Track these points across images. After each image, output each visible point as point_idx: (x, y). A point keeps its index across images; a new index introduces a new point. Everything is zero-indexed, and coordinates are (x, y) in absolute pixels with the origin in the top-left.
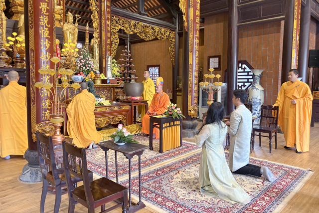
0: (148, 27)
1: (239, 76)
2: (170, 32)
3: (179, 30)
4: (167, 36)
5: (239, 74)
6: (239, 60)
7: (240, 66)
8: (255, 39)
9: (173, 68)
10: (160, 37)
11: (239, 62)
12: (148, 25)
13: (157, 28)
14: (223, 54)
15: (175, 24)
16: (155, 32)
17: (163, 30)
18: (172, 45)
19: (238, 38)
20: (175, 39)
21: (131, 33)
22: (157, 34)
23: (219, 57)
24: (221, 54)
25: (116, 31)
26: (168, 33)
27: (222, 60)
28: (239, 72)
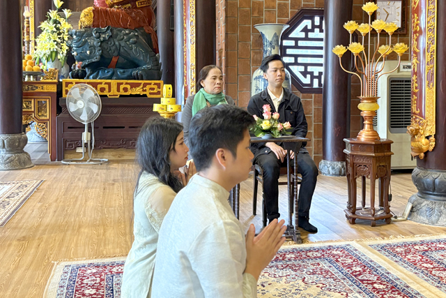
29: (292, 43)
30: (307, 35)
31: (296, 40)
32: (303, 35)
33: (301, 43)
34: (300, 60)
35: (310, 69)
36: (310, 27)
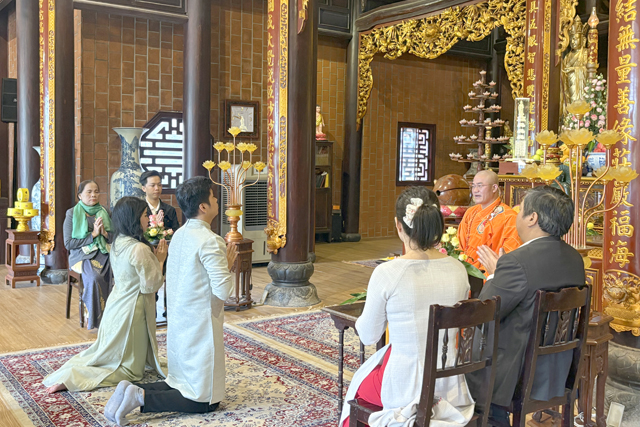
29: (150, 144)
30: (164, 137)
31: (154, 141)
32: (160, 137)
33: (158, 145)
34: (158, 161)
35: (167, 170)
36: (167, 129)
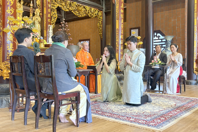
0: (81, 6)
1: (155, 42)
2: (98, 12)
3: (105, 10)
4: (96, 14)
5: (154, 41)
6: (154, 30)
7: (155, 35)
8: (166, 13)
9: (101, 41)
10: (90, 15)
11: (154, 32)
12: (81, 5)
13: (88, 8)
14: (142, 26)
15: (102, 5)
16: (86, 10)
17: (93, 9)
18: (100, 21)
19: (153, 12)
20: (103, 17)
21: (67, 10)
22: (88, 12)
23: (139, 28)
24: (140, 26)
25: (55, 8)
26: (97, 12)
27: (141, 31)
28: (155, 40)
